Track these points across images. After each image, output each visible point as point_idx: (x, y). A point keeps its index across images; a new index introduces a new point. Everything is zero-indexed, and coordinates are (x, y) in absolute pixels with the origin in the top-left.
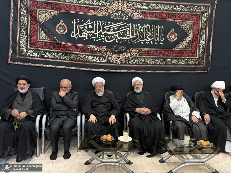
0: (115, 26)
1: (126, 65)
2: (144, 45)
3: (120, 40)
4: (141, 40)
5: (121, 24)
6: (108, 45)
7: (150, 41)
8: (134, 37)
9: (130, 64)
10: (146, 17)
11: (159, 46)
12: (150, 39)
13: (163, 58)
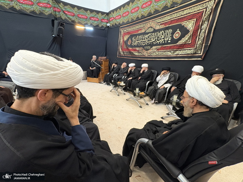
0: (147, 36)
1: (150, 56)
2: (159, 44)
3: (148, 43)
4: (158, 42)
5: (150, 34)
6: (143, 47)
7: (162, 42)
8: (154, 40)
9: (151, 55)
10: (162, 27)
11: (168, 43)
12: (163, 40)
13: (169, 51)
